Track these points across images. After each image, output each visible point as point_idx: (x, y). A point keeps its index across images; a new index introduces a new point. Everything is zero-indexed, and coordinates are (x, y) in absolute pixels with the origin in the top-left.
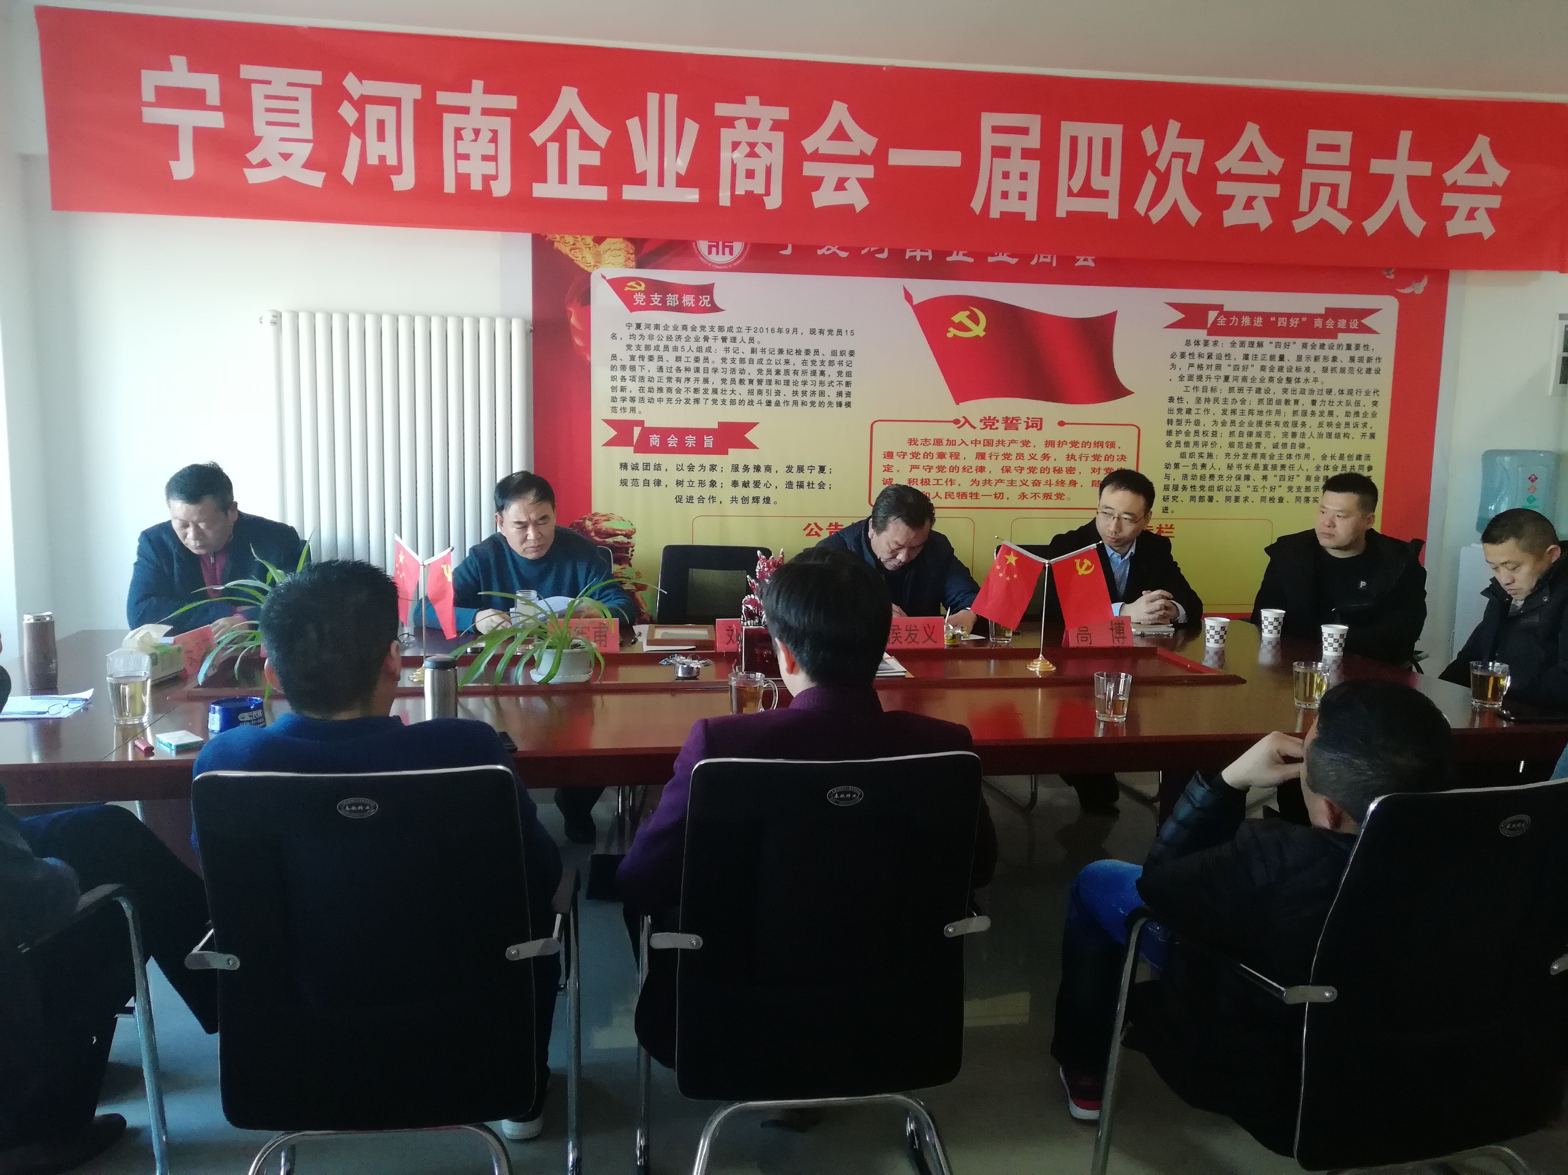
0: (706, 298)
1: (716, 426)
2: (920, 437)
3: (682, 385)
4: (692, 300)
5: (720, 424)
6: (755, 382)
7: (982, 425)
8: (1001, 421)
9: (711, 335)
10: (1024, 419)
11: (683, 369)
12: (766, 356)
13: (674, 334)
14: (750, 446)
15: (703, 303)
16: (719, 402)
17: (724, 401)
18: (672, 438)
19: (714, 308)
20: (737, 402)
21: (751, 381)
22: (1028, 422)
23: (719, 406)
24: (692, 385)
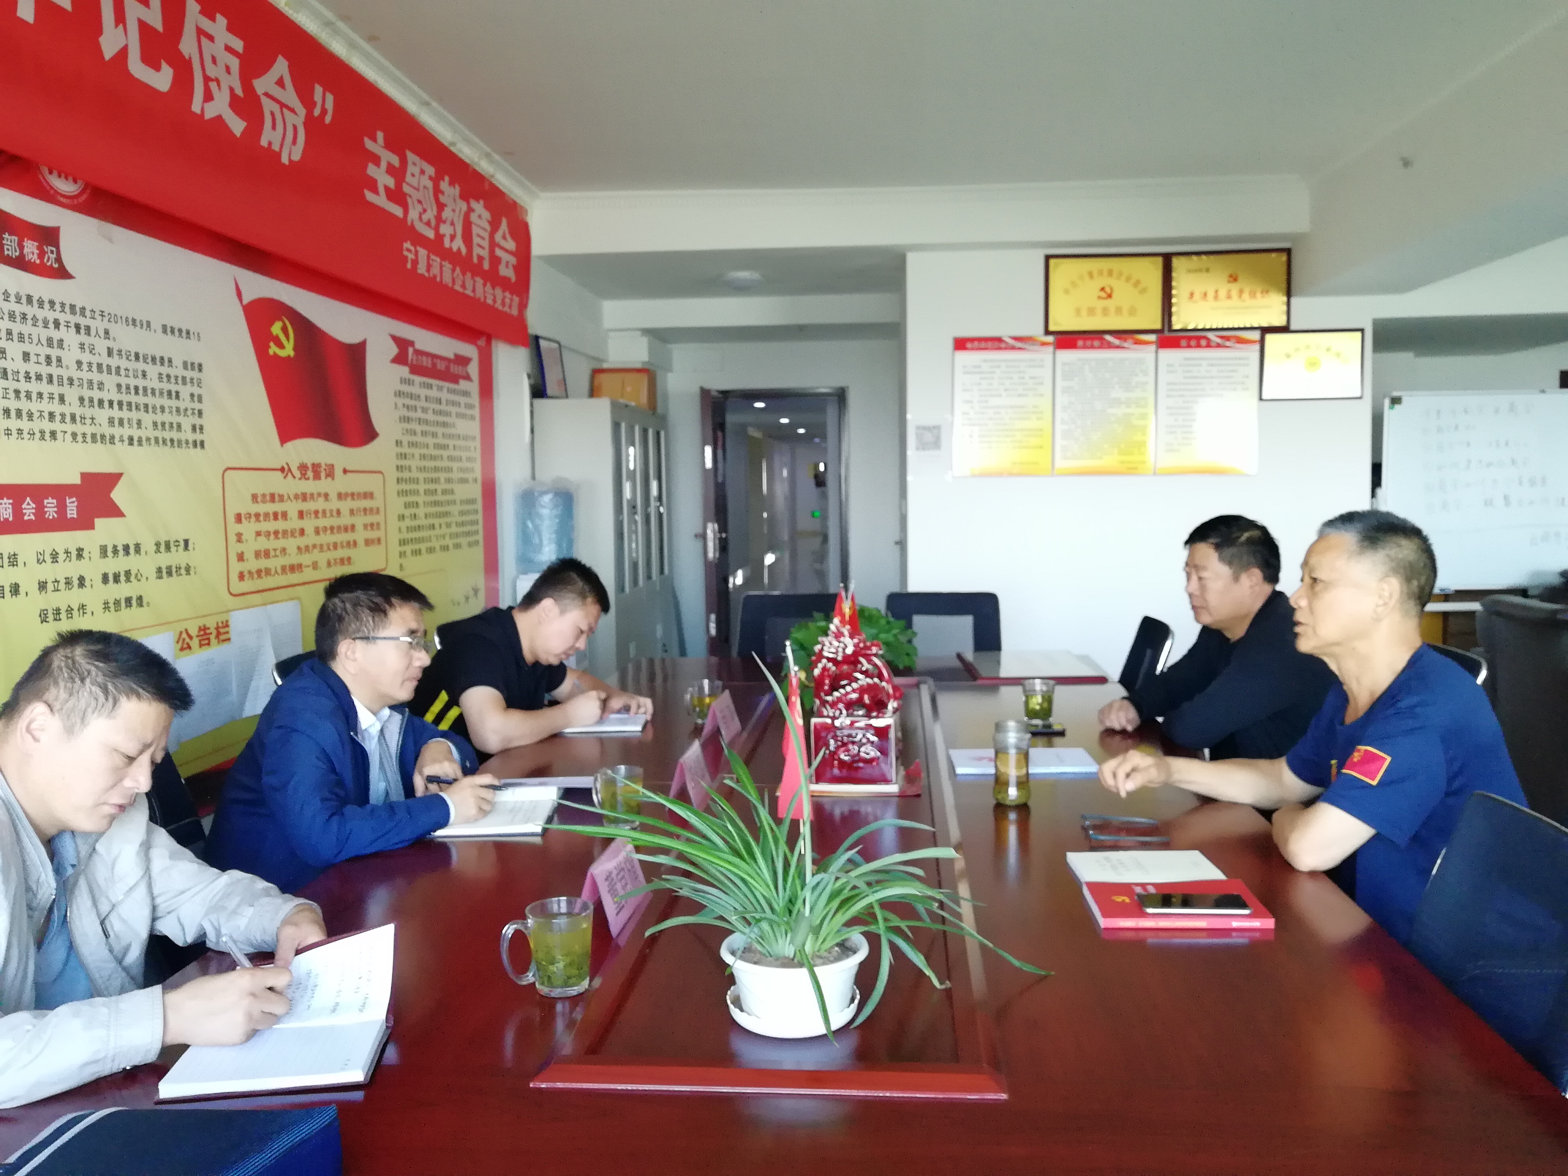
0: (52, 252)
1: (77, 481)
2: (260, 491)
3: (35, 406)
4: (36, 251)
5: (84, 476)
6: (116, 406)
7: (297, 474)
8: (310, 469)
9: (63, 318)
10: (323, 466)
11: (32, 375)
12: (124, 363)
13: (18, 309)
14: (115, 512)
15: (48, 260)
16: (80, 438)
17: (84, 435)
18: (28, 504)
19: (61, 273)
20: (98, 437)
21: (111, 403)
22: (325, 470)
23: (79, 446)
24: (46, 406)
